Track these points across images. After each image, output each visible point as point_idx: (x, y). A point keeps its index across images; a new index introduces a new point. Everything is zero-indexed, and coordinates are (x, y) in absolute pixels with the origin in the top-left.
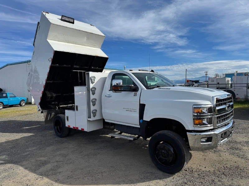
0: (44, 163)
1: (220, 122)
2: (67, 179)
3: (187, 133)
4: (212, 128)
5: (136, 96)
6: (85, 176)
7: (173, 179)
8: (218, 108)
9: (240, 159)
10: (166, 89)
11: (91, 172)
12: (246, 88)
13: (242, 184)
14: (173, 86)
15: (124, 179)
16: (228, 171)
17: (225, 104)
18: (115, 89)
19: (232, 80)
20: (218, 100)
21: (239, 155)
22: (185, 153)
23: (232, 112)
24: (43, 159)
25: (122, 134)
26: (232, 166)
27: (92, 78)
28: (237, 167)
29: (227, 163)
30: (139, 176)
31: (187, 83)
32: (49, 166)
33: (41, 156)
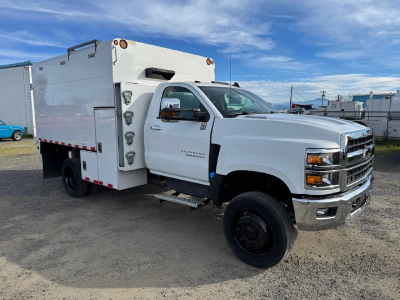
0: (39, 245)
1: (351, 180)
2: (75, 275)
3: (293, 199)
4: (338, 190)
5: (204, 129)
6: (109, 270)
7: (264, 277)
8: (350, 155)
9: (377, 241)
10: (259, 117)
11: (119, 262)
12: (387, 120)
13: (383, 287)
14: (272, 113)
15: (178, 277)
16: (357, 262)
17: (362, 147)
18: (167, 115)
19: (364, 106)
20: (351, 141)
21: (376, 233)
22: (288, 234)
23: (371, 161)
24: (36, 236)
25: (179, 196)
26: (366, 254)
27: (125, 94)
28: (375, 256)
29: (357, 248)
30: (204, 272)
31: (292, 109)
32: (45, 251)
33: (34, 232)
